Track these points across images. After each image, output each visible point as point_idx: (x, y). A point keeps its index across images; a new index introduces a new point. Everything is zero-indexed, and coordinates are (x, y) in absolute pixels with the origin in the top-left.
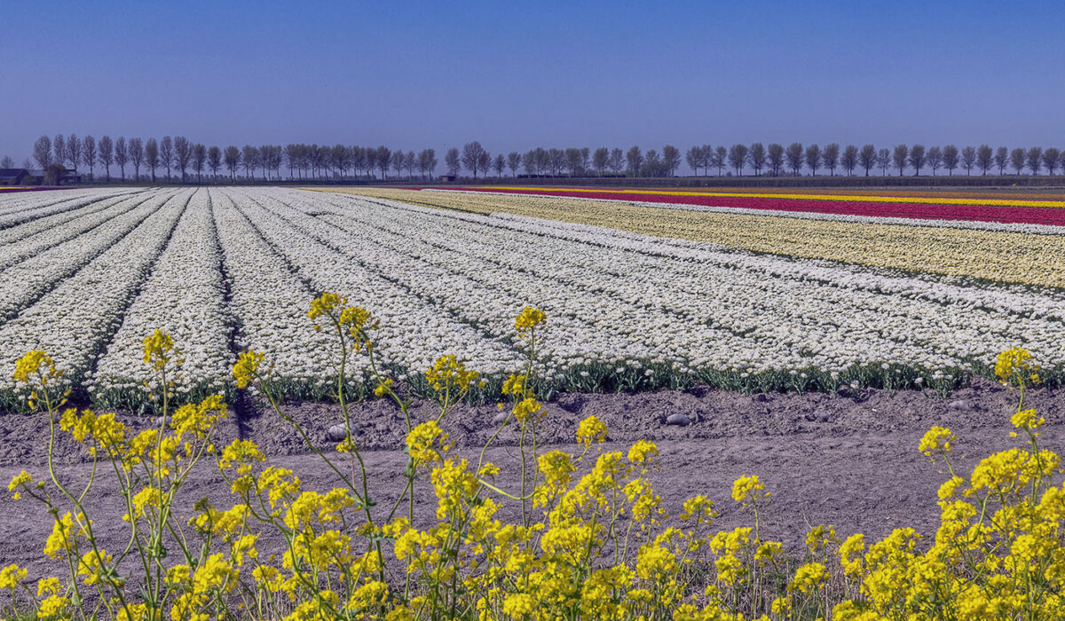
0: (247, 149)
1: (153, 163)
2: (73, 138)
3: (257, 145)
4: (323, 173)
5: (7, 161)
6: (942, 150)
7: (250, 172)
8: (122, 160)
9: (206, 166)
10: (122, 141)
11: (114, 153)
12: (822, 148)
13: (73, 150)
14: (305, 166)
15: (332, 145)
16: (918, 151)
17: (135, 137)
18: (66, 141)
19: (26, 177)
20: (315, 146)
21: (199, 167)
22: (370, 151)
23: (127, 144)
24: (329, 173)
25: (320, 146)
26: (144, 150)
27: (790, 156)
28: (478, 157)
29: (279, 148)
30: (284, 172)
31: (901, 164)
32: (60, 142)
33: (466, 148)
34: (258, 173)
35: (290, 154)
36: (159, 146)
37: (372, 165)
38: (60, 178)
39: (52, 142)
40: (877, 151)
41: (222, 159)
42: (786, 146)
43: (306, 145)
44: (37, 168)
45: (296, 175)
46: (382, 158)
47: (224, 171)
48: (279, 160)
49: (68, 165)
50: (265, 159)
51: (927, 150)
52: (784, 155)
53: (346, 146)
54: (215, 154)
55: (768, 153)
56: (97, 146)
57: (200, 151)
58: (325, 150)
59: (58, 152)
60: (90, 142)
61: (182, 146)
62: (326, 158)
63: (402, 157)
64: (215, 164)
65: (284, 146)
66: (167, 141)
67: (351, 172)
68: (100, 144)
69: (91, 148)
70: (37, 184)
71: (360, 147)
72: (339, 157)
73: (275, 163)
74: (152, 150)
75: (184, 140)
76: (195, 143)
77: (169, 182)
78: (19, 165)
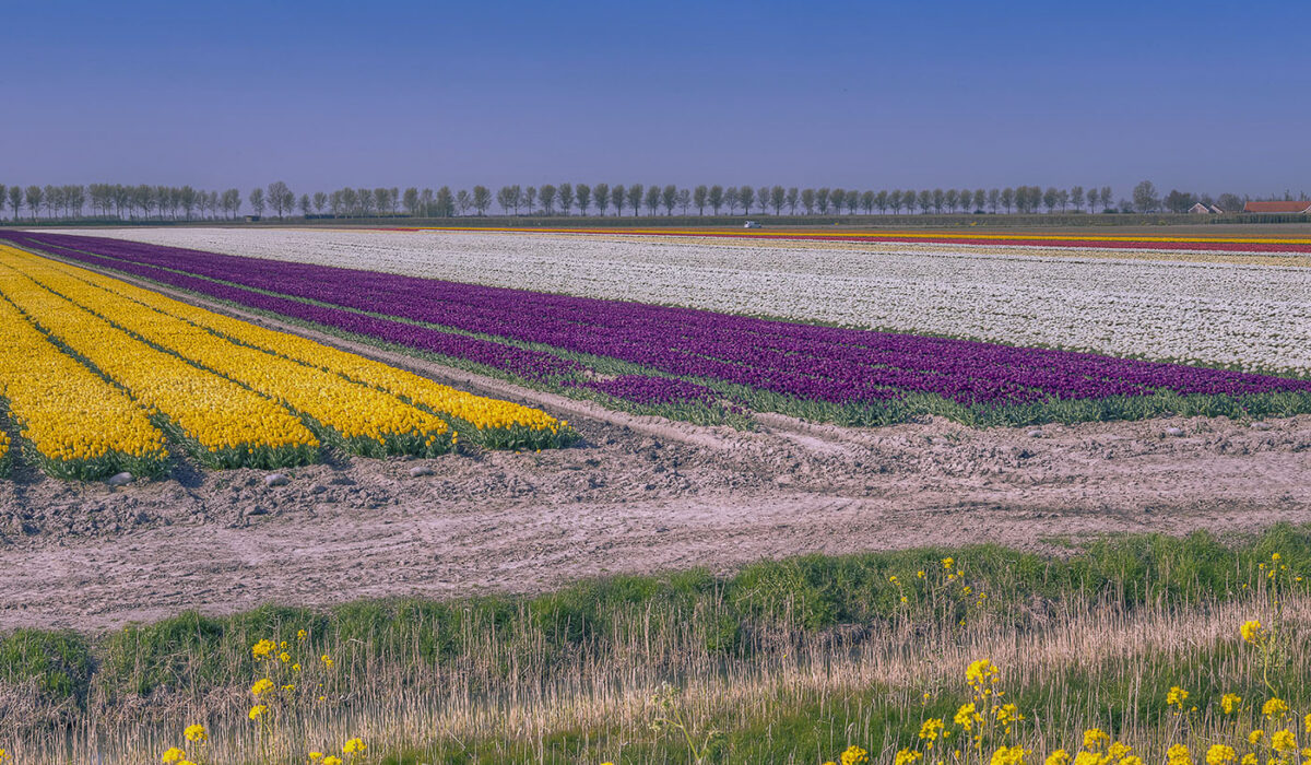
0: (49, 189)
3: (60, 184)
6: (739, 190)
12: (627, 188)
14: (110, 205)
16: (716, 191)
22: (173, 191)
25: (124, 186)
27: (597, 196)
28: (283, 198)
29: (82, 187)
30: (88, 210)
31: (700, 204)
33: (271, 188)
35: (93, 194)
37: (176, 204)
40: (678, 191)
41: (24, 199)
42: (593, 186)
43: (110, 185)
45: (100, 213)
46: (187, 197)
48: (82, 200)
50: (68, 199)
51: (725, 191)
52: (591, 195)
53: (150, 185)
54: (16, 194)
55: (576, 194)
58: (130, 191)
62: (130, 197)
63: (205, 197)
64: (16, 204)
65: (88, 186)
67: (155, 212)
71: (164, 187)
72: (144, 196)
73: (79, 202)
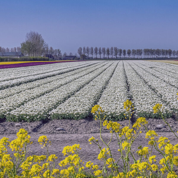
0: (133, 50)
1: (108, 54)
2: (88, 47)
3: (136, 49)
4: (154, 56)
5: (71, 54)
7: (134, 56)
8: (100, 53)
9: (122, 55)
10: (100, 48)
11: (98, 51)
13: (88, 51)
14: (149, 54)
15: (156, 49)
17: (103, 47)
18: (86, 48)
19: (76, 58)
20: (151, 49)
21: (120, 55)
22: (166, 50)
23: (102, 49)
24: (155, 56)
25: (152, 49)
26: (106, 50)
29: (142, 50)
30: (143, 56)
32: (84, 49)
34: (136, 57)
35: (144, 51)
36: (110, 50)
37: (167, 54)
38: (84, 58)
39: (82, 48)
41: (126, 53)
43: (149, 49)
44: (78, 55)
45: (146, 57)
46: (170, 52)
47: (127, 56)
48: (142, 53)
49: (86, 55)
50: (138, 53)
53: (160, 49)
54: (124, 51)
56: (94, 50)
57: (121, 51)
58: (154, 50)
59: (84, 51)
60: (92, 49)
61: (116, 50)
62: (154, 52)
63: (175, 52)
64: (125, 54)
65: (143, 49)
66: (112, 48)
67: (161, 56)
68: (95, 49)
69: (92, 50)
70: (78, 60)
71: (164, 49)
72: (158, 52)
73: (141, 54)
74: (108, 51)
75: (116, 48)
76: (119, 49)
77: (112, 59)
78: (74, 55)
